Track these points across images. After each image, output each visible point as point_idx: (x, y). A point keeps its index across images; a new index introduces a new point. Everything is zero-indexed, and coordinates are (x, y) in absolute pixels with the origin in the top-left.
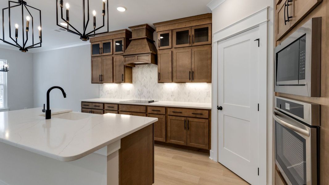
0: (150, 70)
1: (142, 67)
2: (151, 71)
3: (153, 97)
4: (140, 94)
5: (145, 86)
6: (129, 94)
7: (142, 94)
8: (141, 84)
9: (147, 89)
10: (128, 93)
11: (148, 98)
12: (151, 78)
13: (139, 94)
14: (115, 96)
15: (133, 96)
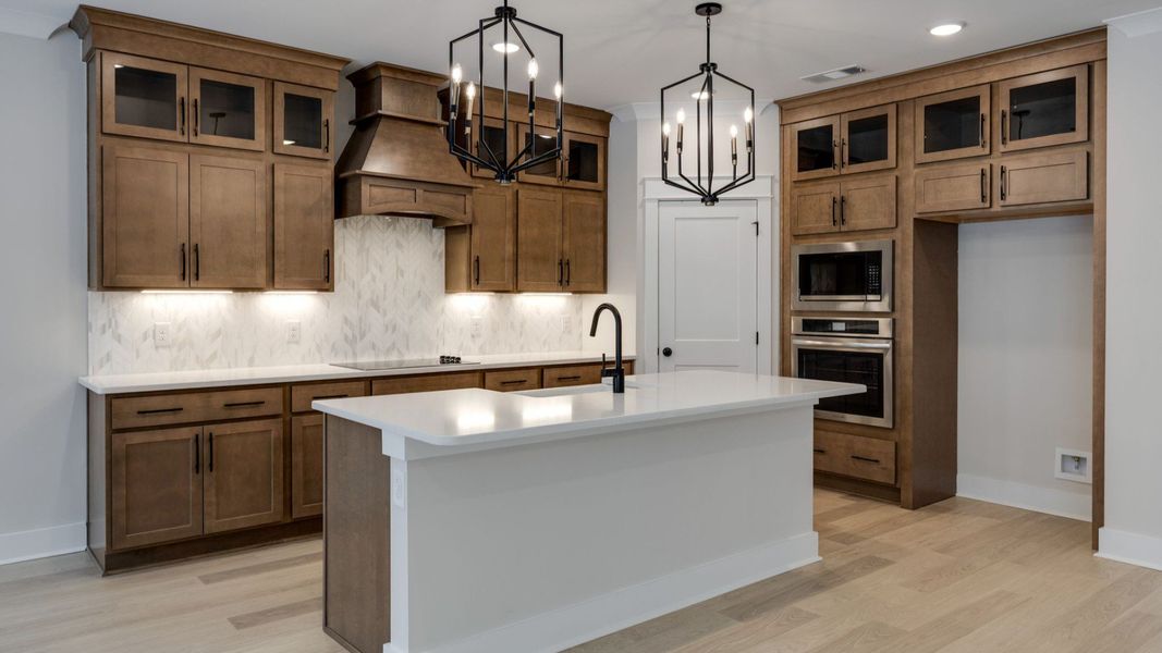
0: (398, 242)
1: (361, 224)
2: (399, 245)
3: (408, 348)
4: (355, 336)
5: (375, 304)
6: (297, 343)
7: (363, 336)
8: (359, 297)
9: (385, 314)
10: (294, 334)
11: (388, 351)
12: (400, 272)
13: (350, 336)
14: (214, 356)
15: (319, 349)
